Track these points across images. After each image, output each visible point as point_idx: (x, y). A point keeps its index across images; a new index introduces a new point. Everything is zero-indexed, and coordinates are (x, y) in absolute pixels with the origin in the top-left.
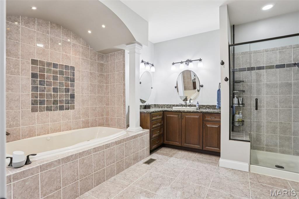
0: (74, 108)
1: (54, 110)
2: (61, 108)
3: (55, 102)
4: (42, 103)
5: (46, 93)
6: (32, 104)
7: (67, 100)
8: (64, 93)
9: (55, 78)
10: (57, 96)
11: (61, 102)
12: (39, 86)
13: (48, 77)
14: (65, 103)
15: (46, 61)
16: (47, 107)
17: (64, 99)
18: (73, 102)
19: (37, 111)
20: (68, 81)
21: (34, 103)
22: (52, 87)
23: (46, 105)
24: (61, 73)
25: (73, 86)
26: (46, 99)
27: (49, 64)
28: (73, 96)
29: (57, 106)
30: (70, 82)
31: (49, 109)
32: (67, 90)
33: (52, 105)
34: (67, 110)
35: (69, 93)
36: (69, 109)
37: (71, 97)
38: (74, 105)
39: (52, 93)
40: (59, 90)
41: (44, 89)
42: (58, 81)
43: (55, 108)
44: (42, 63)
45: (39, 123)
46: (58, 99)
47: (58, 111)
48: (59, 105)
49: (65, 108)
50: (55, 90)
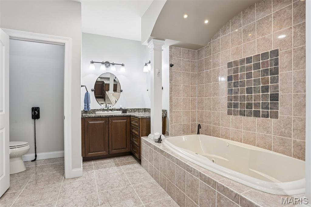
0: (277, 117)
1: (247, 116)
2: (257, 114)
3: (249, 106)
4: (236, 106)
5: (239, 95)
6: (228, 107)
7: (265, 103)
8: (261, 94)
9: (249, 76)
10: (252, 98)
11: (257, 105)
12: (233, 88)
13: (242, 77)
14: (262, 107)
15: (239, 59)
16: (240, 111)
17: (261, 102)
18: (276, 106)
19: (232, 115)
20: (267, 75)
21: (230, 105)
22: (246, 87)
23: (239, 109)
24: (257, 66)
25: (275, 80)
26: (239, 102)
27: (242, 61)
28: (275, 98)
29: (251, 111)
30: (270, 77)
31: (242, 114)
32: (265, 89)
33: (246, 109)
34: (265, 117)
35: (269, 93)
36: (268, 117)
37: (272, 98)
38: (278, 112)
39: (246, 95)
40: (254, 90)
41: (237, 90)
42: (253, 79)
43: (249, 113)
44: (236, 63)
45: (233, 127)
46: (253, 102)
47: (252, 118)
48: (253, 109)
49: (262, 115)
50: (249, 91)
